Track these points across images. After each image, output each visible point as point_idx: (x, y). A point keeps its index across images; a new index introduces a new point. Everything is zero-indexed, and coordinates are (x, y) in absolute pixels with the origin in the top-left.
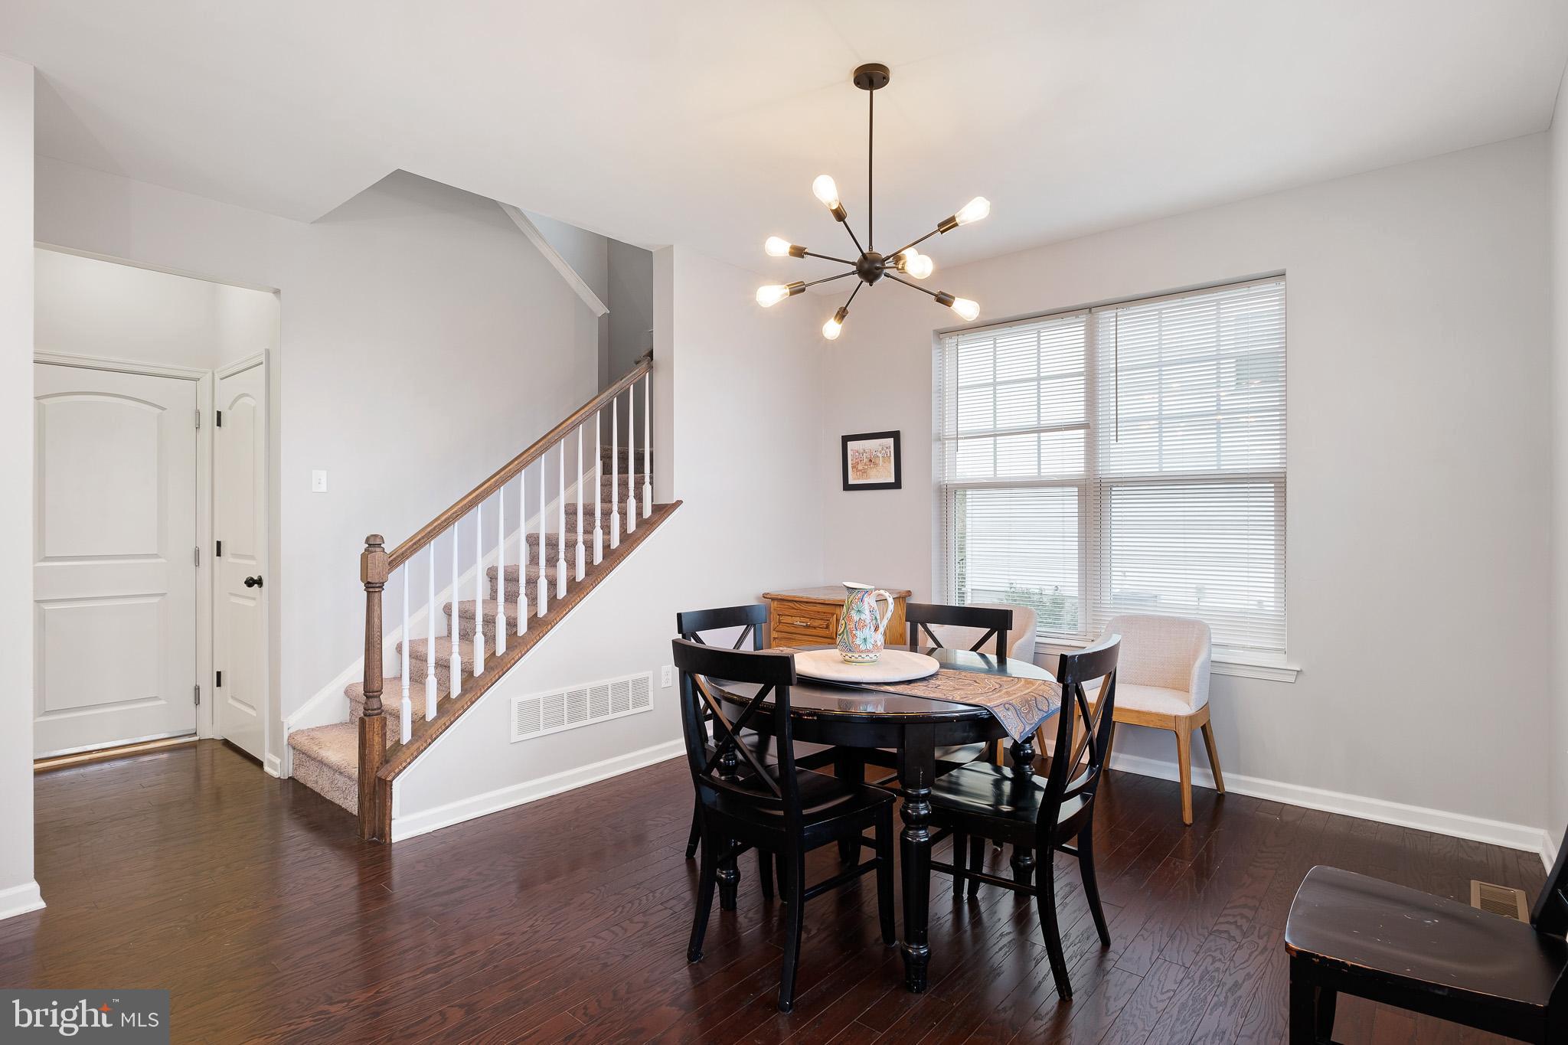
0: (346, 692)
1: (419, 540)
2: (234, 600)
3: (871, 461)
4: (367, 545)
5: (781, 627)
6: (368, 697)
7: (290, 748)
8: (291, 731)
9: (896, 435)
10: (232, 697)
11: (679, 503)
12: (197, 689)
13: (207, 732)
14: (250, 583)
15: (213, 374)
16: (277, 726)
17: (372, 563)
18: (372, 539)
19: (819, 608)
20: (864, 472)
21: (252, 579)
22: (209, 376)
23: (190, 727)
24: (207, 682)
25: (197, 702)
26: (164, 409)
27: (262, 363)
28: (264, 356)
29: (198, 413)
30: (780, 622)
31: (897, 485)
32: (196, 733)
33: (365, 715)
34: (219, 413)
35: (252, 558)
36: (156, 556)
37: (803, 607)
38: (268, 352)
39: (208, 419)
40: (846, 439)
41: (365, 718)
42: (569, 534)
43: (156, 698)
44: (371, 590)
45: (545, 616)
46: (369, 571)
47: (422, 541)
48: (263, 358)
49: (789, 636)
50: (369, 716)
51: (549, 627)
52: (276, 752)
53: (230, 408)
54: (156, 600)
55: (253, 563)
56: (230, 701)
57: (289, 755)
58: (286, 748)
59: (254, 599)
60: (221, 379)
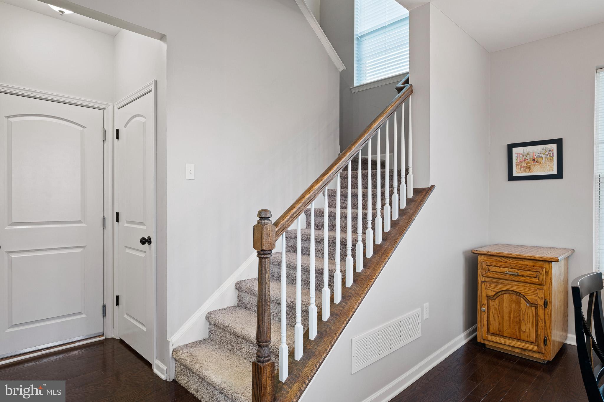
0: (207, 318)
1: (293, 214)
2: (128, 251)
3: (534, 160)
4: (259, 219)
5: (489, 274)
6: (260, 346)
7: (173, 359)
8: (174, 347)
9: (559, 142)
10: (126, 314)
11: (433, 187)
12: (104, 307)
13: (109, 334)
14: (143, 241)
15: (113, 106)
16: (163, 342)
17: (266, 234)
18: (263, 213)
19: (526, 262)
20: (528, 168)
21: (144, 239)
22: (110, 108)
23: (100, 331)
24: (110, 303)
25: (104, 314)
26: (84, 127)
27: (151, 91)
28: (153, 85)
29: (104, 131)
30: (489, 270)
31: (559, 175)
32: (103, 335)
33: (258, 362)
34: (117, 131)
35: (143, 224)
36: (79, 222)
37: (510, 261)
38: (156, 83)
39: (111, 134)
40: (510, 147)
41: (259, 364)
42: (329, 209)
43: (80, 313)
44: (263, 256)
45: (363, 271)
46: (264, 241)
47: (295, 215)
48: (153, 87)
49: (497, 280)
50: (263, 362)
51: (373, 281)
52: (163, 361)
53: (125, 127)
54: (79, 250)
55: (144, 227)
56: (126, 316)
57: (173, 364)
58: (170, 359)
59: (145, 252)
60: (119, 109)
